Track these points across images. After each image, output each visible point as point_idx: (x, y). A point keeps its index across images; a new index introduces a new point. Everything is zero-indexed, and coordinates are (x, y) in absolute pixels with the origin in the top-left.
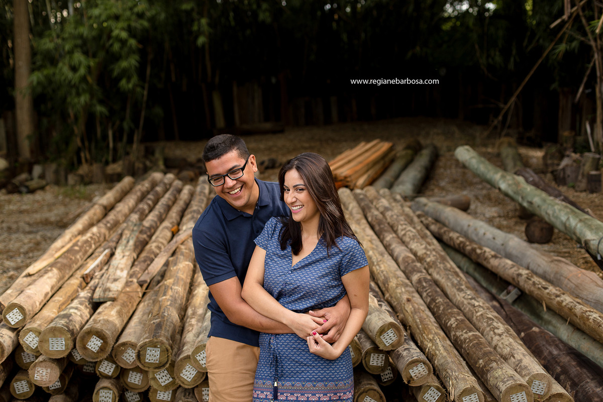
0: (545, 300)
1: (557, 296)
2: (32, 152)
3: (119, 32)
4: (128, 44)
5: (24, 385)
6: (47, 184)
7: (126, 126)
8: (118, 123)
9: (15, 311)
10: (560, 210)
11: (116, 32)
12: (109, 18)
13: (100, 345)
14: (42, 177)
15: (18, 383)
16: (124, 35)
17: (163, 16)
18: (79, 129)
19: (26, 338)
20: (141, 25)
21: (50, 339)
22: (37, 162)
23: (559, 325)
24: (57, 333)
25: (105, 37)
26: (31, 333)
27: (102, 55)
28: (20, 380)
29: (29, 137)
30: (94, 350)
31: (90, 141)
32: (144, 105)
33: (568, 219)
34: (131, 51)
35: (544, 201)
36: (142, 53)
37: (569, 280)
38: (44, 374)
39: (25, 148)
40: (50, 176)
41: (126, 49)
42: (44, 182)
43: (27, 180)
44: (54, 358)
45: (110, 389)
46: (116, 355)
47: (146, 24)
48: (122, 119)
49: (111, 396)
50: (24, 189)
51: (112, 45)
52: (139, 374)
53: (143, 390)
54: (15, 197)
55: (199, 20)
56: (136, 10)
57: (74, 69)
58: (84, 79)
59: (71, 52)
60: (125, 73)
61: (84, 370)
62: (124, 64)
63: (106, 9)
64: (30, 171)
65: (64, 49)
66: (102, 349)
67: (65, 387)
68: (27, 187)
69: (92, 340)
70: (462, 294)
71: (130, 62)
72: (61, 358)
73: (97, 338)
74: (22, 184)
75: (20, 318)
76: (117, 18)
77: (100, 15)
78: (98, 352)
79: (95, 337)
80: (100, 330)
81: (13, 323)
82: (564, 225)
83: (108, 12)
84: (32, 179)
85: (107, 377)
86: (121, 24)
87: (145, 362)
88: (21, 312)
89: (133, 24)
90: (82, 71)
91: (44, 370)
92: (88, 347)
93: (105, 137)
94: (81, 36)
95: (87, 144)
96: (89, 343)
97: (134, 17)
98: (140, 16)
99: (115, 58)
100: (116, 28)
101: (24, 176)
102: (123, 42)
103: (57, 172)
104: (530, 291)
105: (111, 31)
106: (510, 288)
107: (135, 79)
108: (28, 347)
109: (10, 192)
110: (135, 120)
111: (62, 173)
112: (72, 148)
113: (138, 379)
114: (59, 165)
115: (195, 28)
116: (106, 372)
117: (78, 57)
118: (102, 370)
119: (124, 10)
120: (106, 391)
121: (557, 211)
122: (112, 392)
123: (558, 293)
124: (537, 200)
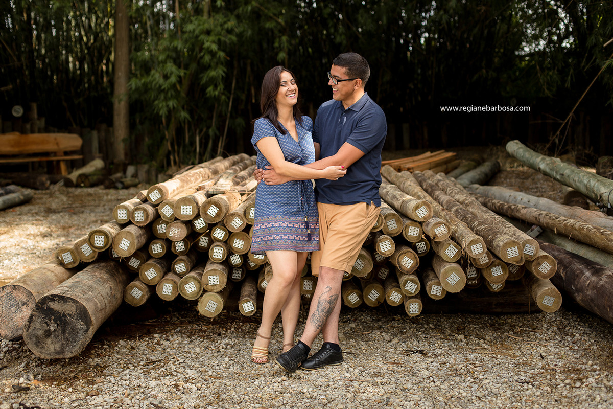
0: (556, 226)
1: (565, 221)
2: (126, 154)
3: (210, 43)
4: (218, 56)
5: (159, 247)
6: (139, 183)
7: (211, 132)
8: (205, 130)
9: (155, 192)
10: (584, 176)
11: (207, 45)
12: (202, 32)
13: (216, 212)
14: (135, 176)
15: (155, 245)
16: (214, 47)
17: (250, 32)
18: (169, 134)
19: (163, 209)
20: (230, 39)
21: (182, 206)
22: (131, 164)
23: (566, 244)
24: (187, 202)
25: (197, 49)
26: (167, 206)
27: (193, 66)
28: (156, 243)
29: (124, 140)
30: (212, 216)
31: (179, 146)
32: (229, 115)
33: (589, 181)
34: (219, 62)
35: (573, 171)
36: (229, 65)
37: (580, 218)
38: (176, 232)
39: (120, 150)
40: (142, 175)
41: (215, 60)
42: (137, 181)
43: (121, 178)
44: (184, 220)
45: (222, 247)
46: (226, 223)
47: (234, 38)
48: (208, 128)
49: (222, 252)
50: (120, 185)
51: (202, 57)
52: (241, 241)
53: (244, 253)
54: (112, 191)
55: (280, 37)
56: (226, 26)
57: (166, 77)
58: (173, 86)
59: (164, 62)
60: (213, 82)
61: (200, 245)
62: (213, 73)
63: (199, 25)
64: (125, 172)
65: (158, 59)
66: (218, 215)
67: (188, 250)
68: (122, 183)
69: (211, 208)
70: (487, 214)
71: (218, 72)
72: (189, 221)
73: (215, 207)
74: (119, 180)
75: (159, 197)
76: (208, 32)
77: (194, 30)
78: (215, 217)
79: (213, 206)
80: (217, 201)
81: (153, 201)
82: (586, 186)
83: (201, 27)
84: (126, 177)
85: (219, 241)
86: (211, 38)
87: (249, 218)
88: (159, 192)
89: (223, 39)
90: (173, 79)
91: (176, 229)
92: (208, 213)
93: (192, 143)
94: (175, 49)
95: (176, 147)
96: (209, 210)
97: (223, 32)
98: (230, 31)
99: (206, 68)
100: (207, 41)
101: (119, 175)
102: (213, 54)
103: (148, 172)
104: (547, 224)
105: (203, 43)
106: (534, 227)
107: (221, 87)
108: (165, 216)
109: (107, 187)
110: (220, 128)
111: (154, 173)
112: (162, 152)
113: (240, 245)
114: (150, 167)
115: (276, 45)
116: (218, 237)
117: (170, 67)
118: (215, 236)
119: (216, 26)
120: (218, 248)
121: (581, 177)
122: (222, 249)
123: (566, 219)
124: (567, 172)
